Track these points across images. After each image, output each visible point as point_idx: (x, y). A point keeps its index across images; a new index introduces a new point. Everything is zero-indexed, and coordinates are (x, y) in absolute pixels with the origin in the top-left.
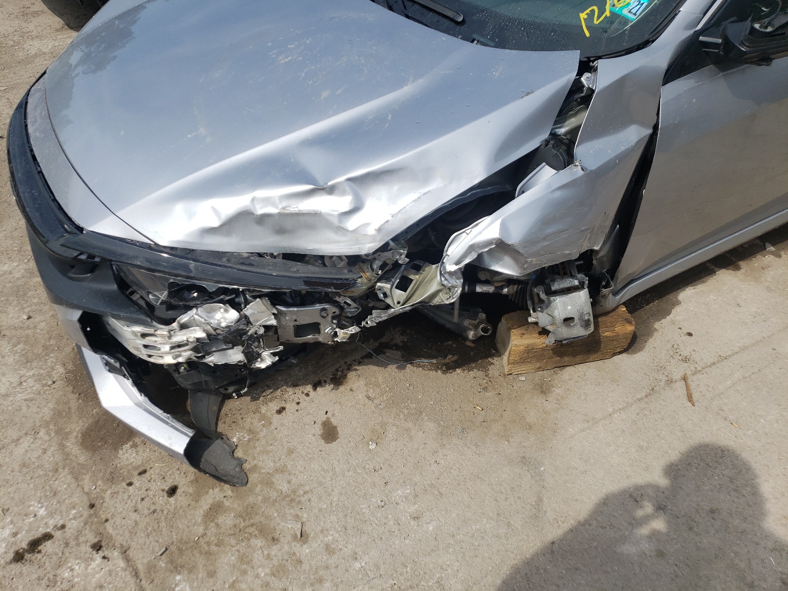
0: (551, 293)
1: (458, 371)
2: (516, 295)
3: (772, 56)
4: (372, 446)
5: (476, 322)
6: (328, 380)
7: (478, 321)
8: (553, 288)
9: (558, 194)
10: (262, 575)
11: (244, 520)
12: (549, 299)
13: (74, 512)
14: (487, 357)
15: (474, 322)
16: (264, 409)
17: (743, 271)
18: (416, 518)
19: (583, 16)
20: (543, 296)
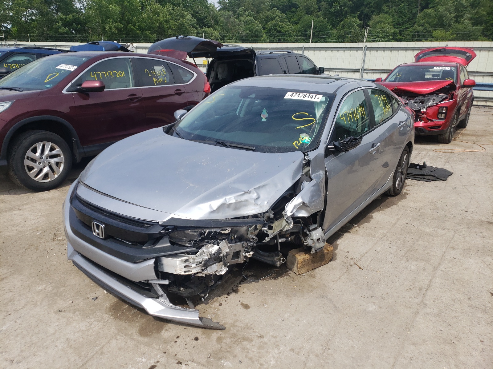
0: (310, 231)
1: (279, 278)
2: (294, 240)
3: (348, 150)
4: (266, 306)
5: (279, 258)
6: (232, 292)
7: (280, 257)
8: (310, 229)
9: (313, 188)
10: (255, 351)
11: (234, 339)
12: (310, 233)
13: (159, 356)
14: (287, 272)
15: (278, 258)
16: (213, 306)
17: (351, 233)
18: (298, 320)
19: (294, 143)
20: (308, 232)
